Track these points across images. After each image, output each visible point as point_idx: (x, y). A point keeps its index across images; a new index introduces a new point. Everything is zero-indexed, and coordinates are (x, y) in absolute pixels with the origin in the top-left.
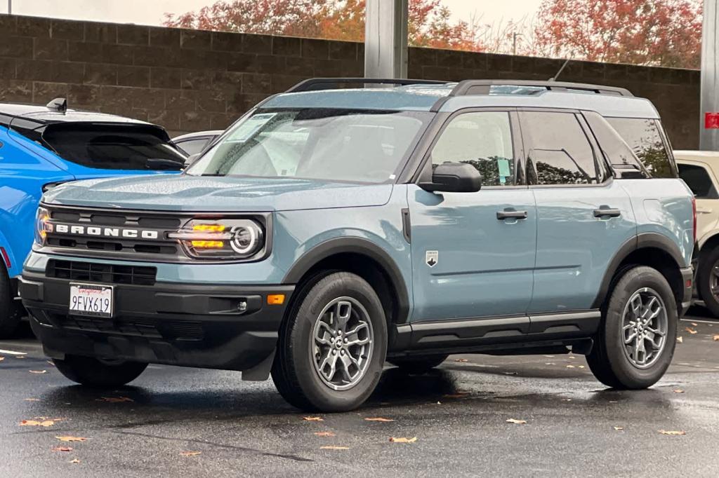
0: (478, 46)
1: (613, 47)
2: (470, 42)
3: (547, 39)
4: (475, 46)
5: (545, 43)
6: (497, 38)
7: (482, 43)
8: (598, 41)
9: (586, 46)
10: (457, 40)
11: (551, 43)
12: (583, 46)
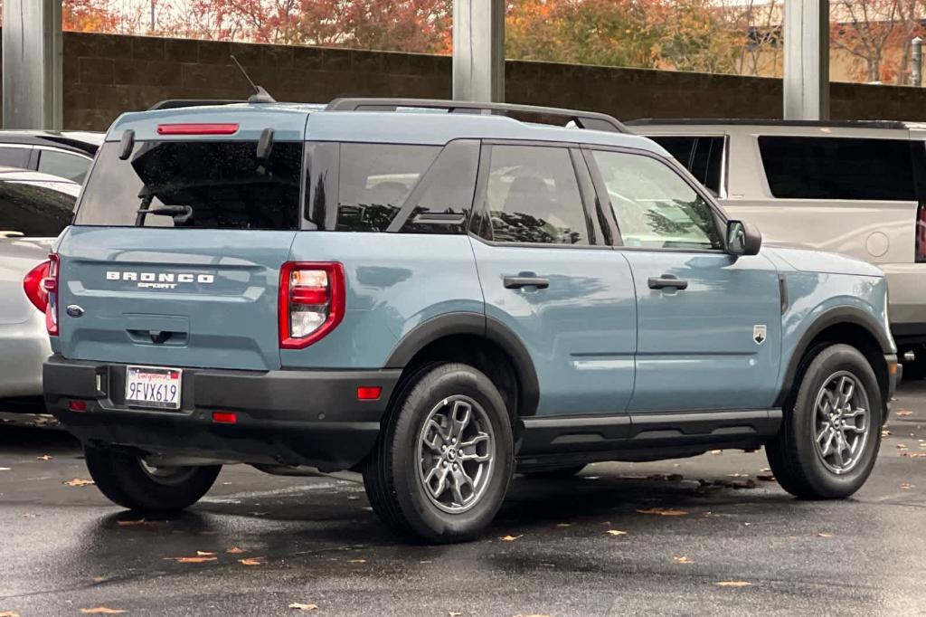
0: (112, 16)
1: (291, 15)
2: (101, 11)
3: (205, 6)
4: (109, 16)
5: (203, 12)
6: (137, 6)
7: (118, 12)
8: (271, 8)
9: (255, 15)
10: (84, 7)
11: (210, 11)
12: (253, 16)
